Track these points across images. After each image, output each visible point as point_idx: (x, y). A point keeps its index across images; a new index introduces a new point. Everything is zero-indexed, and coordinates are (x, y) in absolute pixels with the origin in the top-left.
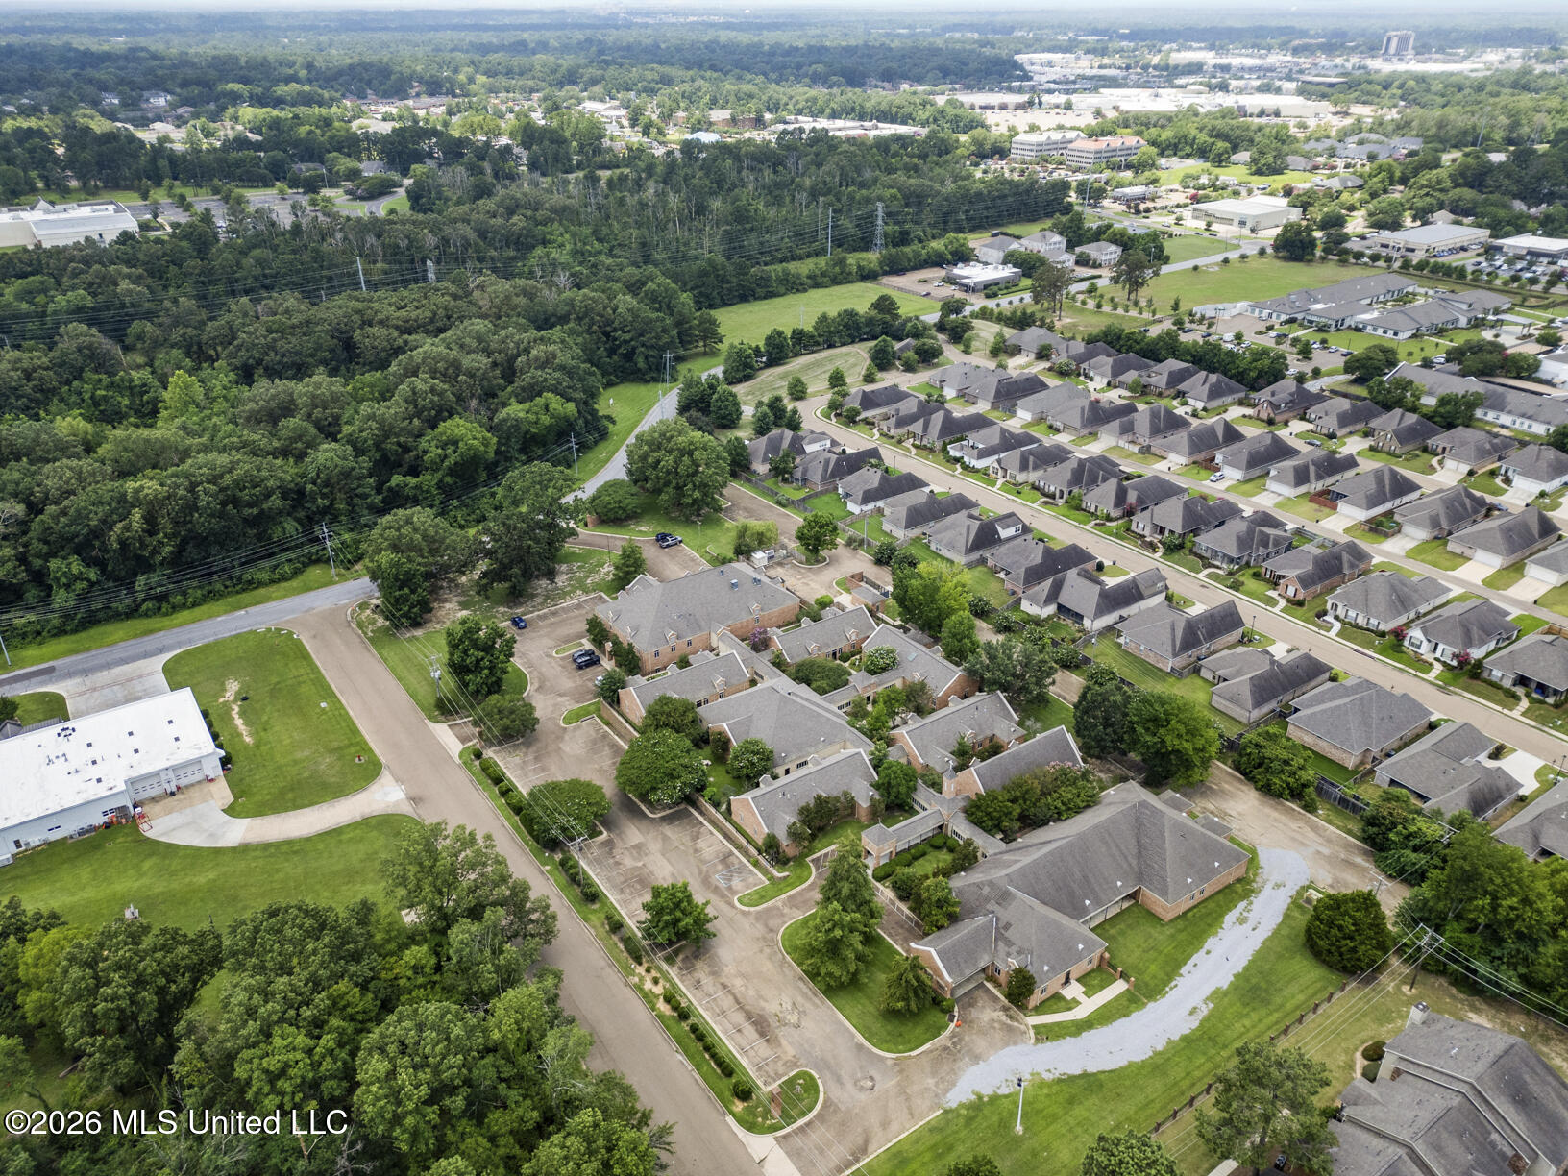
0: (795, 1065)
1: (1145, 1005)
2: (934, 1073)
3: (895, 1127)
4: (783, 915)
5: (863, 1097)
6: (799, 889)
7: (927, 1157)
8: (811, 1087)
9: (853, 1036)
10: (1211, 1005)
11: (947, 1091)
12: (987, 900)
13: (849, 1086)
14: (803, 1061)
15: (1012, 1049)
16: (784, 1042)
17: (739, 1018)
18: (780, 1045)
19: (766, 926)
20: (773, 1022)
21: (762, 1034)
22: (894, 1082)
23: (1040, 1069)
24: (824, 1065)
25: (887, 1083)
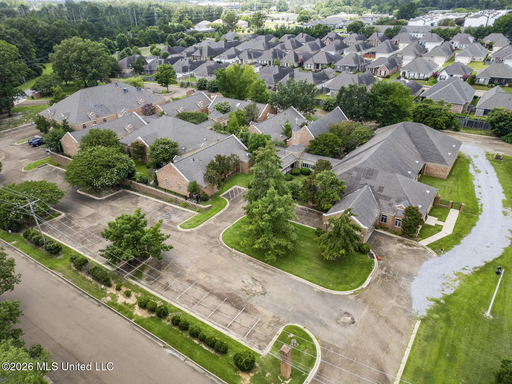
0: (279, 323)
1: (477, 217)
2: (390, 295)
3: (394, 347)
4: (217, 227)
5: (351, 331)
6: (221, 212)
7: (443, 363)
8: (303, 338)
9: (311, 288)
11: (410, 305)
12: (358, 179)
13: (333, 325)
14: (282, 319)
15: (425, 264)
16: (259, 308)
17: (213, 301)
18: (258, 312)
19: (208, 236)
20: (243, 296)
21: (238, 307)
22: (366, 311)
23: (458, 270)
24: (303, 316)
25: (362, 314)
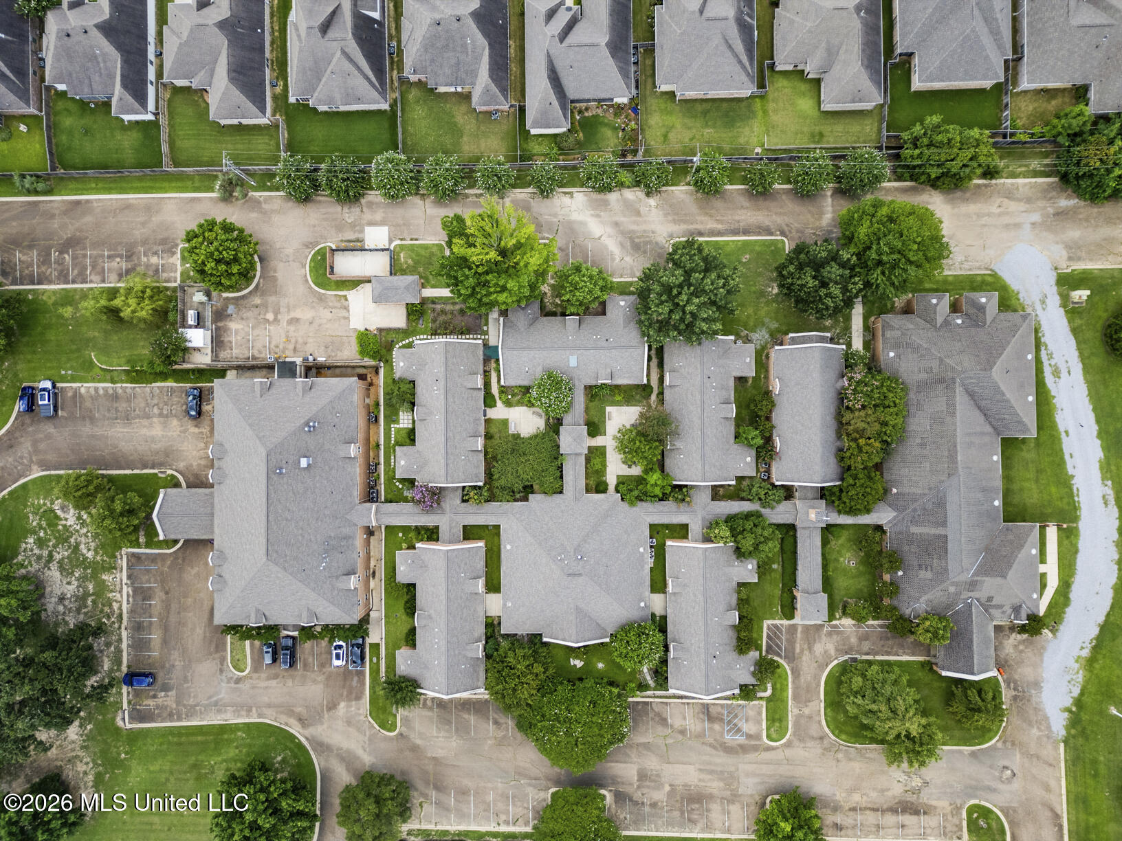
0: (959, 809)
1: (1077, 528)
2: (1030, 724)
3: (1053, 783)
4: (810, 717)
5: (1016, 785)
6: (790, 685)
7: (1090, 782)
8: (986, 813)
9: (960, 752)
10: (1109, 483)
11: (1049, 728)
12: (959, 594)
13: (1001, 786)
14: (959, 802)
15: (1047, 655)
16: (934, 803)
17: (890, 819)
18: (935, 808)
19: (813, 738)
20: (911, 798)
21: (916, 812)
22: (1018, 756)
23: (1076, 652)
24: (972, 790)
25: (1016, 761)
